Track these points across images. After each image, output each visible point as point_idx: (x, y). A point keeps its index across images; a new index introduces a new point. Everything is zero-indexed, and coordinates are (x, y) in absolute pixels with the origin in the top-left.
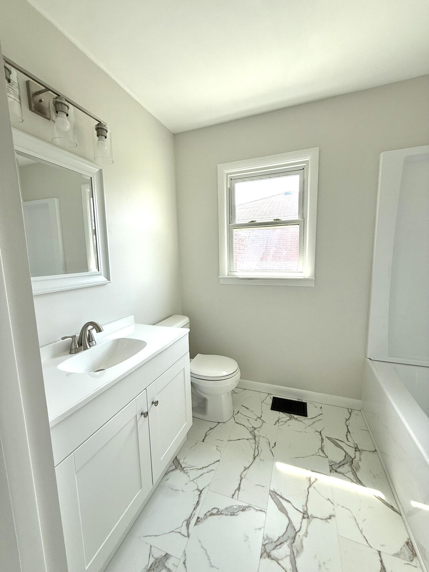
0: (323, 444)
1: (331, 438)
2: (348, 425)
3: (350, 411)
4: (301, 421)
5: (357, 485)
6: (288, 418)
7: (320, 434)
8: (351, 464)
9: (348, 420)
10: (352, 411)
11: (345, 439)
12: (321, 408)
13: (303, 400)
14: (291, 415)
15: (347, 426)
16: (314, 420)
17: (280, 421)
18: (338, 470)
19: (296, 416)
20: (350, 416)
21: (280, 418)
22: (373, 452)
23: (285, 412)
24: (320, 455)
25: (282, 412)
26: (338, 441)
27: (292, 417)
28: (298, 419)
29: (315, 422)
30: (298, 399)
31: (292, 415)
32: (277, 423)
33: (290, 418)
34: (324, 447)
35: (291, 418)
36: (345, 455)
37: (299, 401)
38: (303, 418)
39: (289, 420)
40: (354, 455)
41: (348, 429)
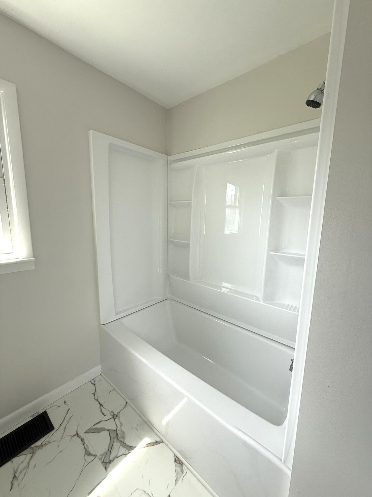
0: (85, 445)
1: (89, 429)
2: (97, 398)
3: (93, 382)
4: (50, 442)
5: (130, 453)
6: (29, 456)
7: (78, 436)
8: (117, 437)
9: (96, 393)
10: (94, 380)
11: (101, 417)
12: (65, 402)
13: (39, 412)
14: (31, 448)
15: (98, 401)
16: (64, 425)
17: (17, 475)
18: (111, 458)
19: (38, 443)
20: (95, 387)
21: (15, 469)
22: (126, 406)
23: (19, 454)
24: (88, 463)
25: (15, 456)
26: (97, 425)
27: (34, 448)
28: (44, 444)
29: (65, 427)
30: (32, 416)
31: (33, 446)
32: (16, 483)
33: (31, 454)
34: (88, 448)
35: (33, 453)
36: (109, 434)
37: (35, 417)
38: (50, 436)
39: (31, 458)
40: (115, 424)
41: (99, 403)
